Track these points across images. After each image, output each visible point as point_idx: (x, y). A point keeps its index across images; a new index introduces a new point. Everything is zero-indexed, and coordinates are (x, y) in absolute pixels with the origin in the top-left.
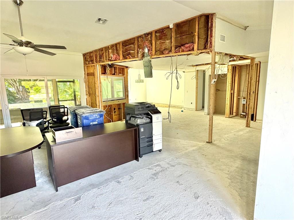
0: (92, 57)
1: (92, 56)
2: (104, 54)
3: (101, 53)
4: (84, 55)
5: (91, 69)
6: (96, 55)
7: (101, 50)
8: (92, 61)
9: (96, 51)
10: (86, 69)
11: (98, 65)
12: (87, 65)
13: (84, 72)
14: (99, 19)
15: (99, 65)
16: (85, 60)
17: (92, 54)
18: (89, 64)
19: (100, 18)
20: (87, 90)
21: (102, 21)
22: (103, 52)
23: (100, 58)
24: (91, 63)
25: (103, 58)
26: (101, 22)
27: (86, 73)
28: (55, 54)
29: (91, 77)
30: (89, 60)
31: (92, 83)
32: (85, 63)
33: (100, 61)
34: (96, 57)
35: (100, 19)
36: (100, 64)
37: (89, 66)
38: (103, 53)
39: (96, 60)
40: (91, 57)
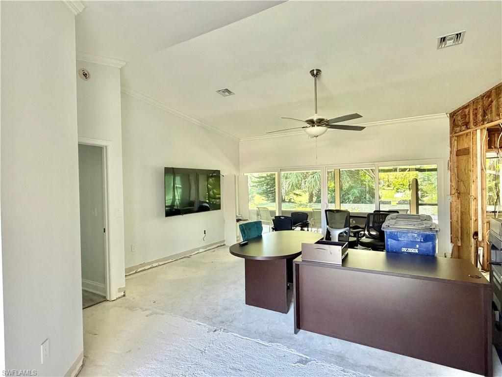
0: (468, 117)
1: (467, 113)
2: (494, 103)
3: (486, 103)
4: (453, 115)
5: (466, 142)
6: (476, 109)
7: (488, 95)
8: (467, 124)
9: (475, 101)
10: (456, 142)
11: (479, 131)
12: (456, 134)
13: (449, 149)
14: (443, 39)
15: (481, 130)
16: (454, 124)
17: (467, 110)
18: (461, 131)
19: (443, 36)
20: (453, 184)
21: (450, 39)
22: (490, 99)
23: (484, 114)
24: (464, 129)
25: (491, 113)
26: (449, 43)
27: (455, 150)
28: (363, 128)
29: (464, 157)
30: (460, 124)
31: (465, 169)
32: (452, 131)
33: (483, 121)
34: (475, 115)
35: (445, 38)
36: (484, 126)
37: (462, 135)
38: (492, 102)
39: (474, 120)
40: (465, 115)
